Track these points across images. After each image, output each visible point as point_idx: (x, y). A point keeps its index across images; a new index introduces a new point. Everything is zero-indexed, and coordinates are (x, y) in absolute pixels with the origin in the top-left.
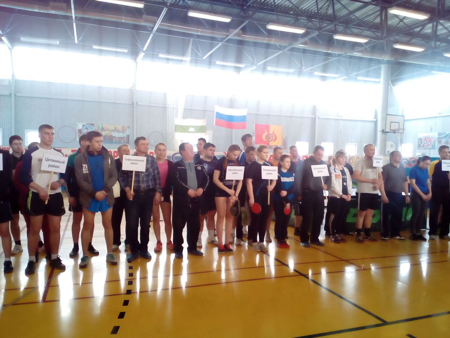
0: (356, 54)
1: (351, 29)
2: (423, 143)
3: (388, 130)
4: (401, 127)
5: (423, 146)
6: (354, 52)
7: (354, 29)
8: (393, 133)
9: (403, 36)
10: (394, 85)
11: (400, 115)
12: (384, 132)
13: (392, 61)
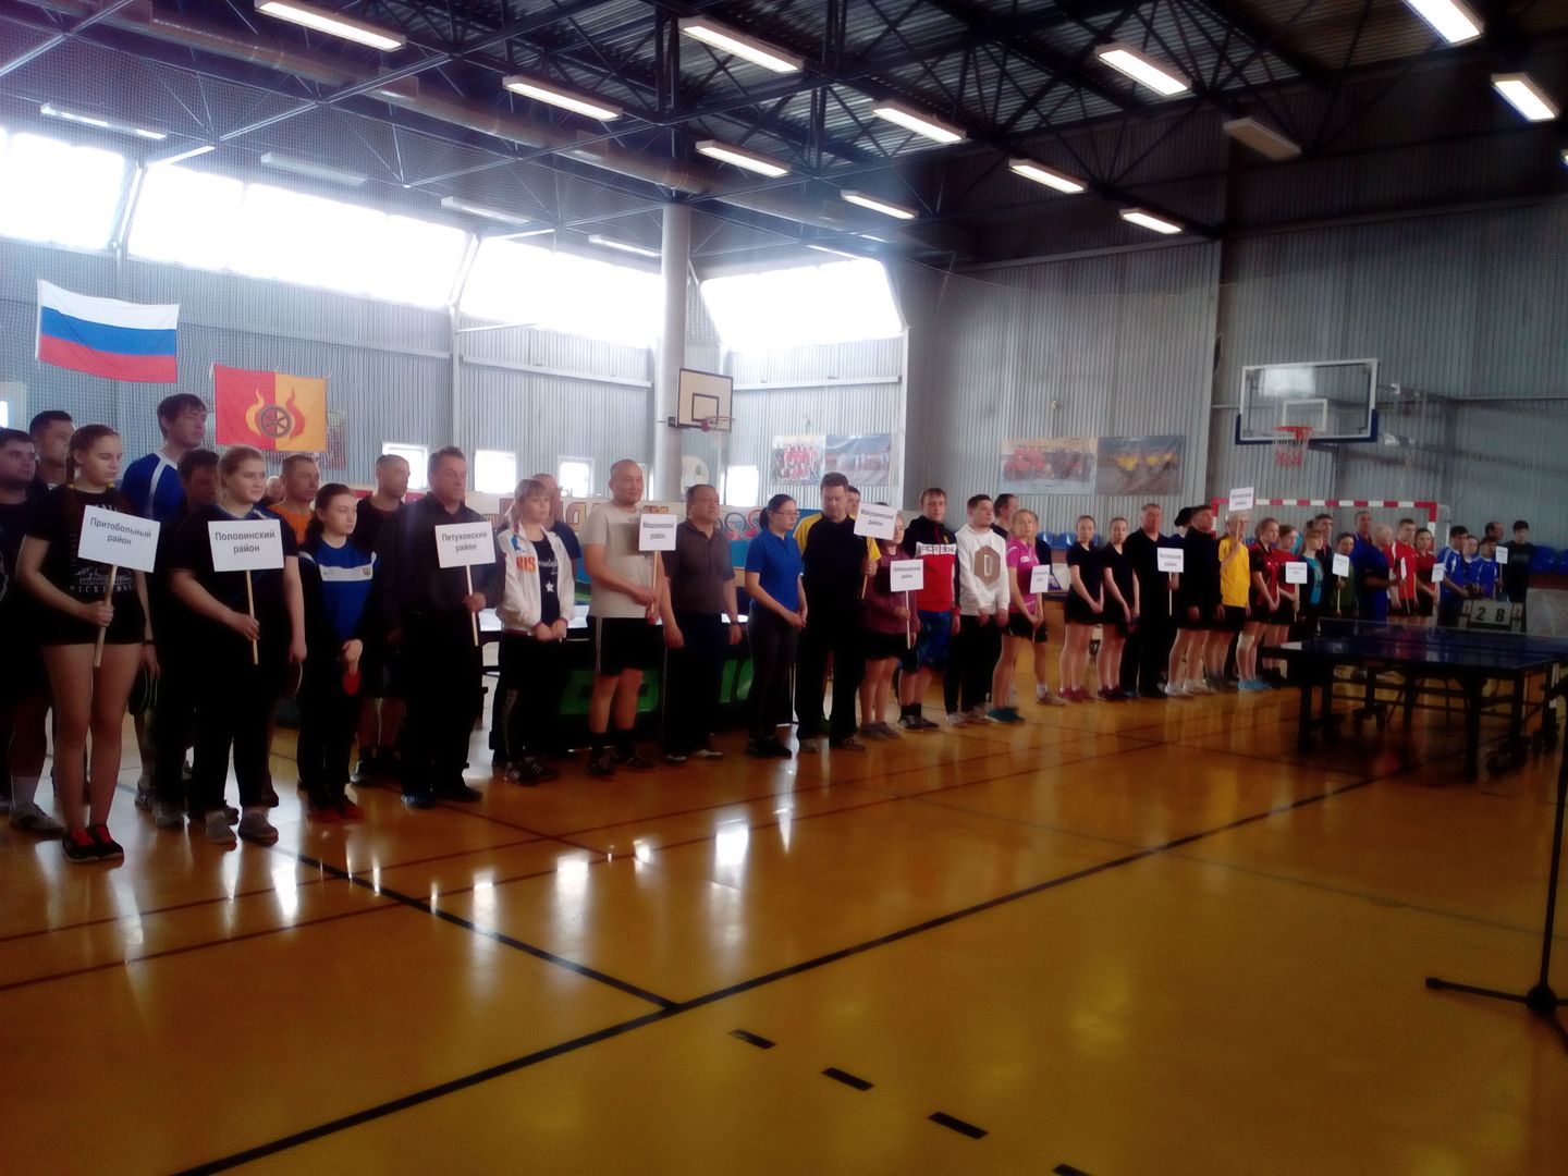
0: (580, 155)
1: (564, 66)
2: (786, 466)
3: (685, 419)
4: (724, 412)
5: (787, 474)
6: (576, 149)
7: (572, 69)
8: (699, 430)
9: (725, 116)
10: (702, 278)
11: (721, 372)
12: (674, 424)
13: (694, 196)
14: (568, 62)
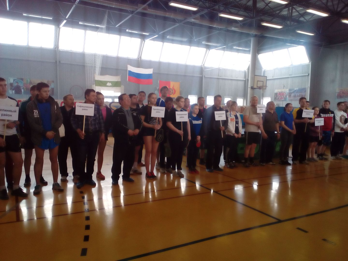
0: (233, 29)
1: (229, 9)
2: (278, 97)
3: (255, 87)
4: (264, 85)
5: (278, 99)
6: (233, 27)
7: (231, 10)
8: (258, 89)
9: (267, 16)
10: (258, 54)
11: (262, 75)
12: (252, 88)
13: (259, 35)
14: (230, 8)
